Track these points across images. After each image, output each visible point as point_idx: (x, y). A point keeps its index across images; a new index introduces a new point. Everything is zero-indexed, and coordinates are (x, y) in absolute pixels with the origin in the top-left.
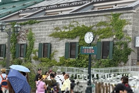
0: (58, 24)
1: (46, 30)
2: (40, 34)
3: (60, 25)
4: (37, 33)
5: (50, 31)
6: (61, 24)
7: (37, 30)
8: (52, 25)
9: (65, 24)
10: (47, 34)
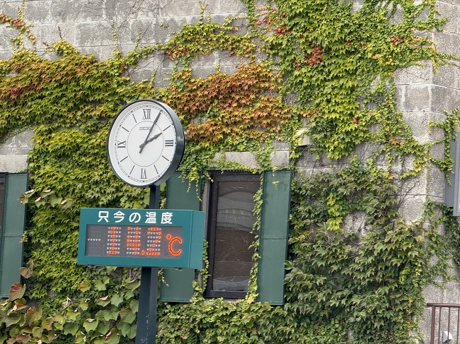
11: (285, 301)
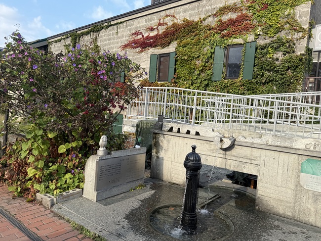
0: (138, 26)
1: (119, 38)
2: (110, 45)
3: (140, 27)
4: (105, 45)
5: (124, 38)
6: (142, 25)
7: (105, 40)
8: (129, 28)
9: (150, 23)
10: (120, 45)
11: (253, 78)
